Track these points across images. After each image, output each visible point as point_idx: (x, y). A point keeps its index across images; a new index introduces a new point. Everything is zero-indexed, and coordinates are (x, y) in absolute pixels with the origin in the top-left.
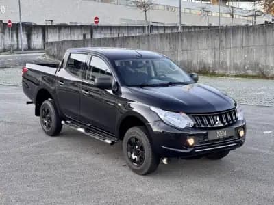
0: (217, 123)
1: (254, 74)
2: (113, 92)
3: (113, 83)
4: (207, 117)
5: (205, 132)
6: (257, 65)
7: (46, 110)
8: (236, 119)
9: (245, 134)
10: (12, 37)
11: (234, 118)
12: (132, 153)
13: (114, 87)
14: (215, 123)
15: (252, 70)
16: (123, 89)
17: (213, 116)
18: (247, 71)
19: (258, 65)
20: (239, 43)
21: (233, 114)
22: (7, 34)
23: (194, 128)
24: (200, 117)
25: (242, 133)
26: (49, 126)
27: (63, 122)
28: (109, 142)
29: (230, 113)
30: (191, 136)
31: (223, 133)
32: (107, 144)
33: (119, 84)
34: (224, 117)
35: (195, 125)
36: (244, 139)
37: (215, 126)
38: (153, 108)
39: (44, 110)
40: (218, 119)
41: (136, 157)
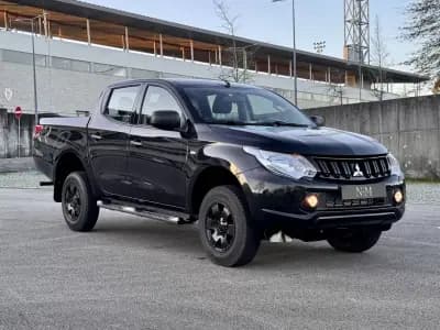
0: (356, 174)
1: (421, 176)
2: (182, 134)
3: (182, 121)
4: (339, 163)
5: (335, 188)
6: (424, 160)
7: (72, 188)
8: (389, 172)
9: (403, 200)
10: (22, 135)
11: (384, 170)
12: (213, 232)
13: (184, 127)
14: (352, 173)
15: (416, 169)
16: (198, 128)
17: (349, 162)
18: (408, 172)
19: (426, 163)
20: (393, 124)
21: (383, 165)
22: (14, 131)
23: (317, 178)
24: (328, 162)
25: (398, 197)
26: (76, 215)
27: (99, 203)
28: (176, 219)
29: (378, 160)
30: (312, 191)
31: (367, 192)
32: (172, 223)
33: (192, 121)
34: (367, 165)
35: (318, 174)
36: (403, 208)
37: (351, 179)
38: (247, 149)
39: (69, 188)
40: (357, 168)
41: (221, 237)
